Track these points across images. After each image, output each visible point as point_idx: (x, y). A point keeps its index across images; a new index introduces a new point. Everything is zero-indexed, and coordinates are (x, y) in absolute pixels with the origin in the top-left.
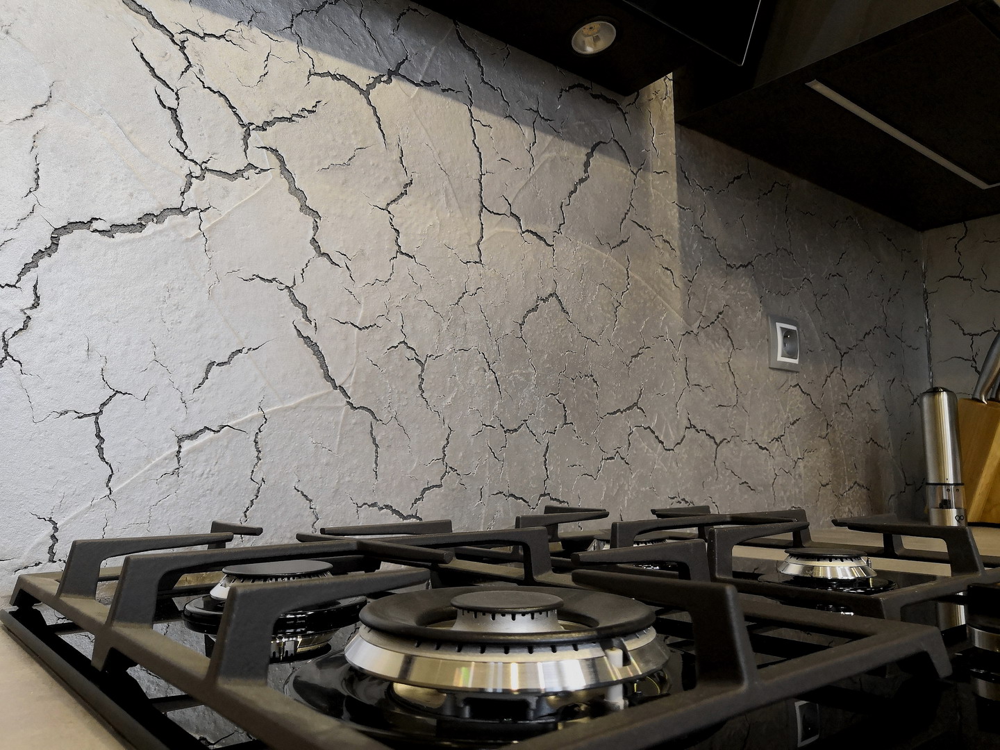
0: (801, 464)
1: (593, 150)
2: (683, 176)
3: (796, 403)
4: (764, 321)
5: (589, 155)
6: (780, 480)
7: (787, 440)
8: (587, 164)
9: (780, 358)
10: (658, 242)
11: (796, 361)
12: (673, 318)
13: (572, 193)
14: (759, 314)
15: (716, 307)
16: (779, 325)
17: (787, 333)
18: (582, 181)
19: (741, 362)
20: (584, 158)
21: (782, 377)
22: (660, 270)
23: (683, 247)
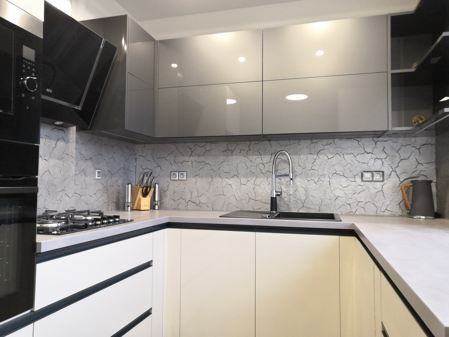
0: (100, 199)
1: (57, 140)
2: (77, 142)
3: (100, 186)
4: (94, 170)
5: (57, 142)
6: (94, 202)
7: (97, 194)
8: (56, 144)
9: (96, 177)
10: (71, 157)
11: (100, 178)
12: (73, 172)
13: (53, 150)
14: (92, 169)
15: (82, 168)
16: (97, 171)
17: (99, 172)
18: (55, 147)
19: (87, 179)
20: (55, 143)
21: (97, 181)
22: (70, 163)
23: (76, 157)
